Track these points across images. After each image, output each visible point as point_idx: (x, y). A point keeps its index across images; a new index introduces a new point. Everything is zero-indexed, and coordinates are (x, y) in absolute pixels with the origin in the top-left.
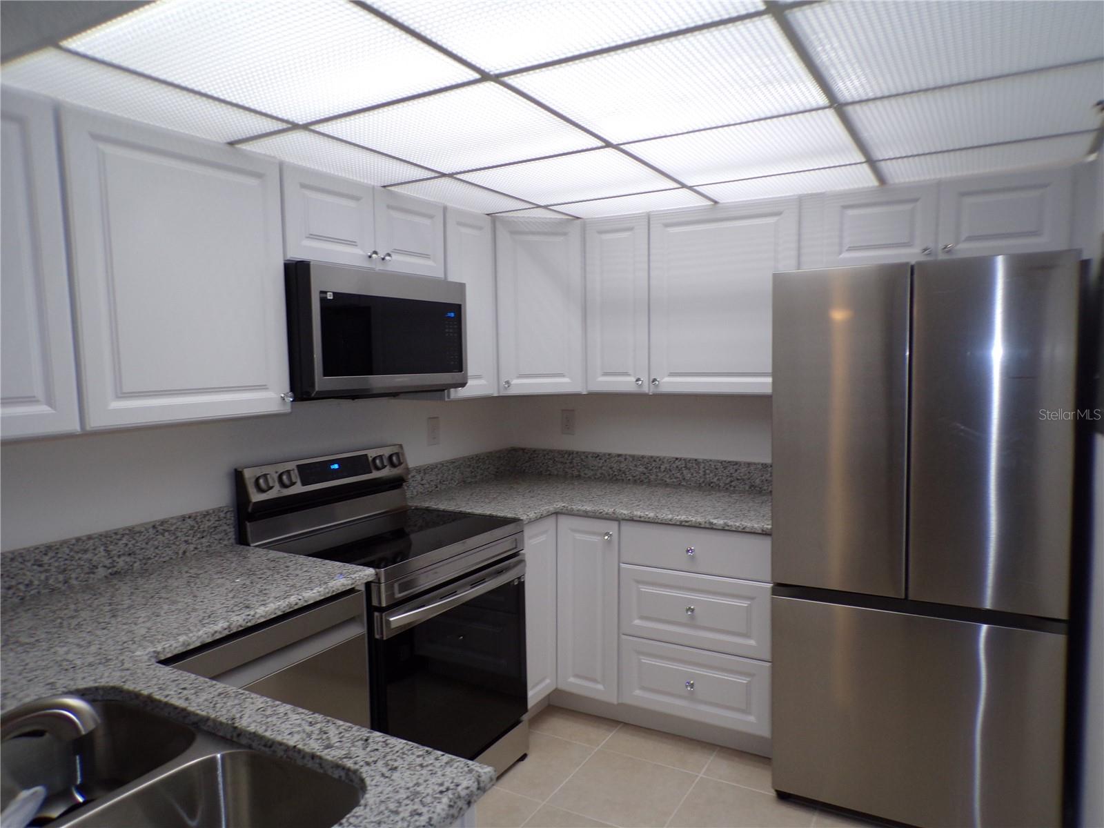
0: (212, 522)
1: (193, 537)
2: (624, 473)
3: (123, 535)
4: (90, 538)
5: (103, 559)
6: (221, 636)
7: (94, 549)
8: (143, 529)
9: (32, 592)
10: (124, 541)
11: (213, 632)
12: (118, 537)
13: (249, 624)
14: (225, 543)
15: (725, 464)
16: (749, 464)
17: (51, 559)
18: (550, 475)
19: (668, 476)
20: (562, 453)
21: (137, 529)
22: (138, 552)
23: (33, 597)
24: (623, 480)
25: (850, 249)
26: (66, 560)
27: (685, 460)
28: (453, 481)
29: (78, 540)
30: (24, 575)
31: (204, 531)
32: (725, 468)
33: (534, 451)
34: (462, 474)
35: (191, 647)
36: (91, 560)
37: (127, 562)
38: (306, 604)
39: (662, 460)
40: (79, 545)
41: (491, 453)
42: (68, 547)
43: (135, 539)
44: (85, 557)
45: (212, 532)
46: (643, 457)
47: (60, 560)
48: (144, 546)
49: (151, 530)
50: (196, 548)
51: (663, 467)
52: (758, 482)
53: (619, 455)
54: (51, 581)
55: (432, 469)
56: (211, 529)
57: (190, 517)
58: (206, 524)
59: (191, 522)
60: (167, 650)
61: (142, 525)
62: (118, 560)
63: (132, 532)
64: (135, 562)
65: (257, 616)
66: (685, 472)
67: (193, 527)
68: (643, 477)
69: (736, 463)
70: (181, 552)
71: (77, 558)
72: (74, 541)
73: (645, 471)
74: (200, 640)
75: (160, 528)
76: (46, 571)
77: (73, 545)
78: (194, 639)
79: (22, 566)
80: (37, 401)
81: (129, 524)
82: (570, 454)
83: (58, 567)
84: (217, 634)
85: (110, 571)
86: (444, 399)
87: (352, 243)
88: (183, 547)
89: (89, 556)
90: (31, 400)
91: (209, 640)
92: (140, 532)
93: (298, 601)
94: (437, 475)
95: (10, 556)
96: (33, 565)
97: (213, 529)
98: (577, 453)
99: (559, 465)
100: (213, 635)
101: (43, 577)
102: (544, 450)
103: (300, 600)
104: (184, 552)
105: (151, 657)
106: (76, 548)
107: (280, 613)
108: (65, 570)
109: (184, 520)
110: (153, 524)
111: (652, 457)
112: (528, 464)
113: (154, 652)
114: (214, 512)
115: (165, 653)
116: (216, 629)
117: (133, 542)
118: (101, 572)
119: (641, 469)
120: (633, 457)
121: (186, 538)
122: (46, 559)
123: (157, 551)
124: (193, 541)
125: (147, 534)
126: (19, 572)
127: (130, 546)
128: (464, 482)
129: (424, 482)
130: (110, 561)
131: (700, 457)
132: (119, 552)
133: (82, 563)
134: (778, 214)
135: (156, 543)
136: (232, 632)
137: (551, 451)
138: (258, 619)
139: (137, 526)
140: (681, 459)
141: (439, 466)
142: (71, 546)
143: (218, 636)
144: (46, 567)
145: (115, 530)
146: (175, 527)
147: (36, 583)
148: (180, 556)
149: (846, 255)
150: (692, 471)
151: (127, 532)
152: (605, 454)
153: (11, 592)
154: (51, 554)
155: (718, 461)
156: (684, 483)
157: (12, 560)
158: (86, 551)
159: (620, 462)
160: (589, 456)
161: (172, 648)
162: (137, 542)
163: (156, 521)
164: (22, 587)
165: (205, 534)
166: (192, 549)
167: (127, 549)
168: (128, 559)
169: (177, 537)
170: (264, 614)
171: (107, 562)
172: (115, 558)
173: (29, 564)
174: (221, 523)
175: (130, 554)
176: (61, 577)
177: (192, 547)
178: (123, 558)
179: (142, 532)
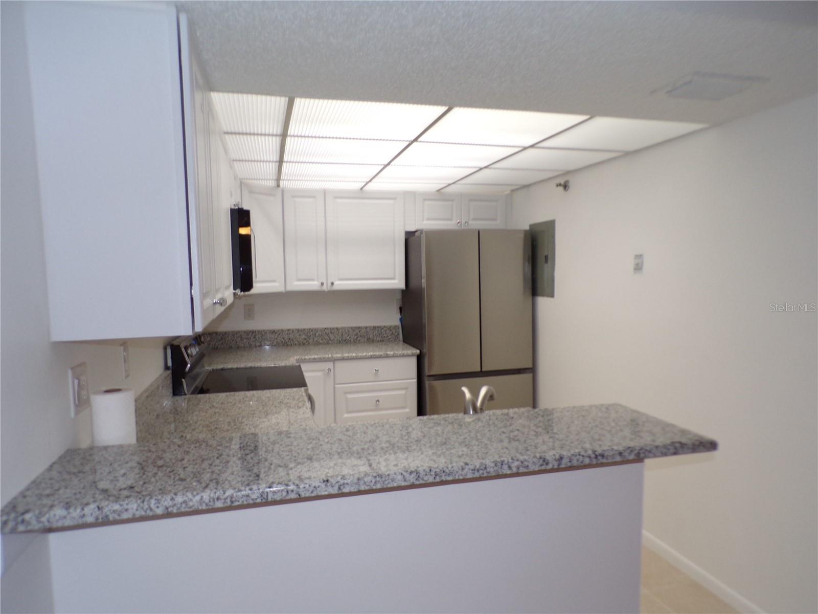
2: (292, 340)
15: (354, 329)
16: (366, 328)
18: (238, 347)
19: (320, 339)
20: (248, 333)
24: (291, 345)
25: (428, 219)
27: (331, 329)
32: (354, 330)
33: (225, 333)
39: (316, 330)
46: (304, 330)
51: (317, 334)
52: (371, 336)
53: (288, 330)
66: (330, 335)
68: (305, 341)
69: (360, 328)
73: (306, 337)
82: (253, 333)
98: (259, 331)
99: (245, 341)
102: (232, 332)
111: (310, 329)
112: (220, 343)
119: (304, 336)
120: (298, 330)
131: (339, 326)
134: (394, 199)
137: (239, 332)
140: (328, 329)
149: (425, 222)
150: (335, 334)
152: (279, 331)
155: (349, 328)
156: (330, 342)
159: (290, 334)
160: (268, 333)
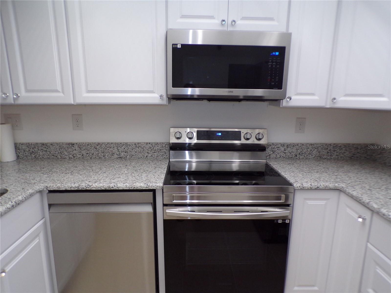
0: (159, 147)
1: (151, 151)
3: (123, 145)
4: (112, 143)
5: (116, 152)
6: (74, 189)
7: (113, 148)
8: (131, 144)
9: (94, 157)
10: (124, 147)
11: (71, 186)
12: (122, 145)
13: (88, 189)
14: (165, 156)
17: (99, 147)
21: (128, 144)
22: (129, 152)
23: (94, 158)
26: (104, 149)
28: (310, 155)
29: (108, 143)
30: (91, 150)
31: (155, 150)
34: (319, 152)
35: (61, 189)
36: (112, 151)
37: (124, 155)
38: (118, 189)
40: (109, 145)
41: (349, 144)
42: (105, 145)
43: (128, 147)
44: (110, 149)
45: (159, 151)
47: (102, 148)
48: (131, 150)
49: (134, 145)
50: (152, 156)
54: (99, 155)
55: (294, 146)
56: (159, 150)
57: (149, 143)
58: (156, 148)
59: (150, 145)
60: (51, 187)
61: (131, 143)
62: (122, 153)
63: (127, 144)
64: (128, 155)
65: (92, 187)
67: (150, 148)
70: (145, 156)
71: (108, 149)
72: (107, 143)
74: (65, 188)
75: (137, 145)
76: (98, 151)
77: (107, 144)
78: (63, 187)
79: (91, 148)
80: (59, 92)
81: (126, 141)
83: (101, 151)
84: (72, 188)
85: (119, 156)
86: (280, 106)
87: (212, 17)
88: (146, 154)
89: (112, 149)
90: (57, 91)
91: (69, 189)
92: (130, 145)
93: (113, 186)
94: (297, 150)
95: (87, 144)
96: (94, 148)
97: (160, 150)
100: (70, 188)
101: (97, 153)
103: (115, 186)
104: (147, 156)
105: (45, 188)
106: (107, 146)
107: (103, 189)
108: (103, 152)
109: (147, 144)
110: (135, 143)
113: (46, 186)
114: (160, 143)
115: (50, 188)
116: (72, 186)
117: (127, 148)
118: (116, 156)
121: (148, 151)
122: (98, 147)
123: (136, 153)
124: (151, 153)
125: (132, 147)
126: (90, 149)
127: (126, 149)
128: (320, 157)
129: (286, 151)
130: (119, 153)
132: (122, 150)
133: (109, 151)
135: (136, 150)
136: (79, 189)
138: (92, 188)
139: (129, 143)
141: (300, 145)
142: (106, 145)
143: (73, 189)
144: (98, 150)
145: (121, 142)
146: (143, 146)
147: (95, 154)
148: (145, 157)
151: (125, 144)
153: (88, 155)
154: (99, 146)
157: (88, 145)
158: (111, 148)
161: (53, 187)
162: (128, 148)
163: (136, 142)
164: (91, 154)
165: (156, 151)
166: (150, 156)
167: (125, 150)
168: (125, 154)
169: (144, 150)
170: (95, 187)
171: (118, 153)
172: (120, 152)
173: (93, 148)
174: (163, 148)
175: (126, 152)
176: (102, 154)
177: (150, 155)
178: (123, 153)
179: (131, 145)
